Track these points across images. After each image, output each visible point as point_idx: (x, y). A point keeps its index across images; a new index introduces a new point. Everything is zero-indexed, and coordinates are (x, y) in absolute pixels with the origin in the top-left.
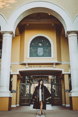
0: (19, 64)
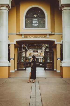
0: (15, 34)
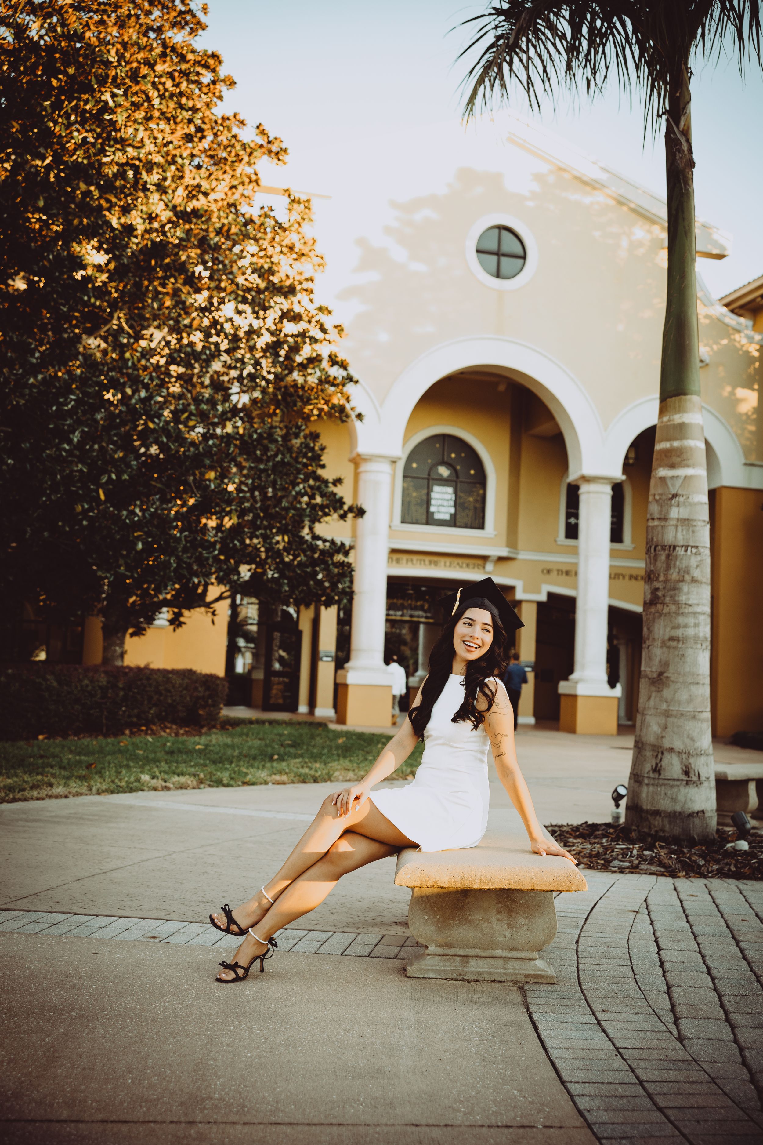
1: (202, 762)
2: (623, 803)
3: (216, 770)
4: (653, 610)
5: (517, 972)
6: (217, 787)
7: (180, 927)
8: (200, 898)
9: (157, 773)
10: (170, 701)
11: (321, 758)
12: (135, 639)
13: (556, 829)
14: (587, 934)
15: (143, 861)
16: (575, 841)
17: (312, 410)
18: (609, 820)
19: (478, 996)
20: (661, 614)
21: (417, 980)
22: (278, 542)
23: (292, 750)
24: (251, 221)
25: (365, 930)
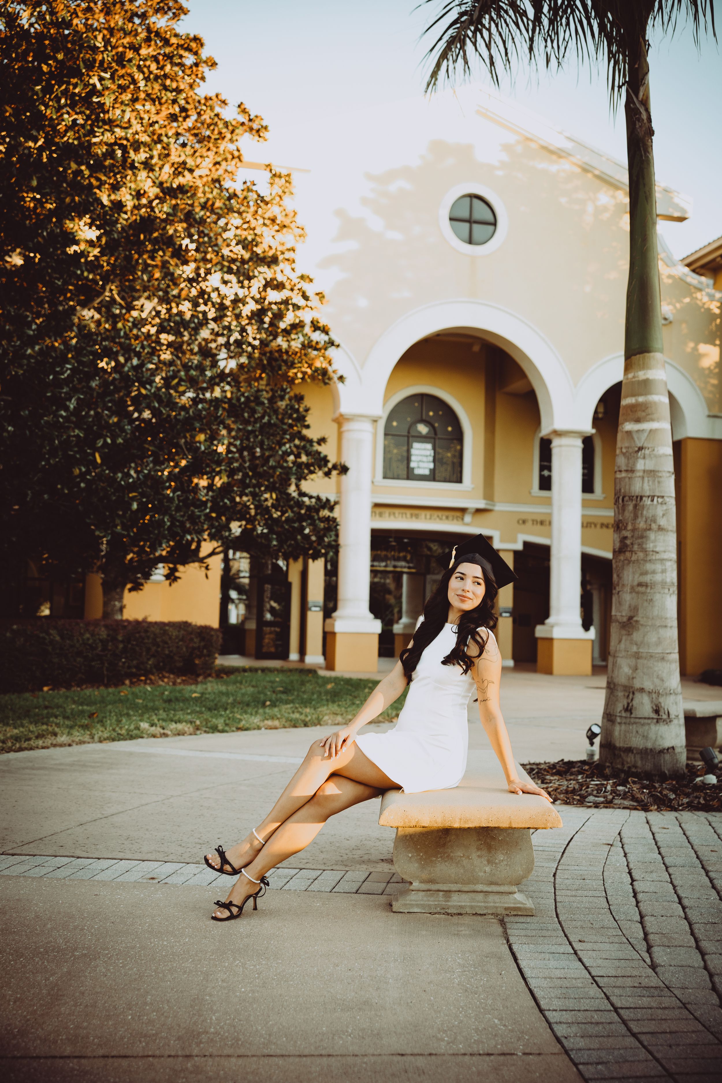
1: (198, 709)
2: (597, 741)
3: (212, 717)
4: (622, 558)
5: (497, 905)
6: (213, 733)
7: (178, 868)
8: (197, 840)
9: (156, 721)
10: (167, 652)
11: (311, 703)
12: (134, 593)
13: (534, 767)
14: (564, 867)
15: (142, 805)
16: (552, 778)
17: (296, 374)
18: (584, 757)
19: (461, 929)
20: (629, 561)
21: (403, 915)
22: (266, 500)
23: (284, 697)
24: (235, 195)
25: (353, 868)
